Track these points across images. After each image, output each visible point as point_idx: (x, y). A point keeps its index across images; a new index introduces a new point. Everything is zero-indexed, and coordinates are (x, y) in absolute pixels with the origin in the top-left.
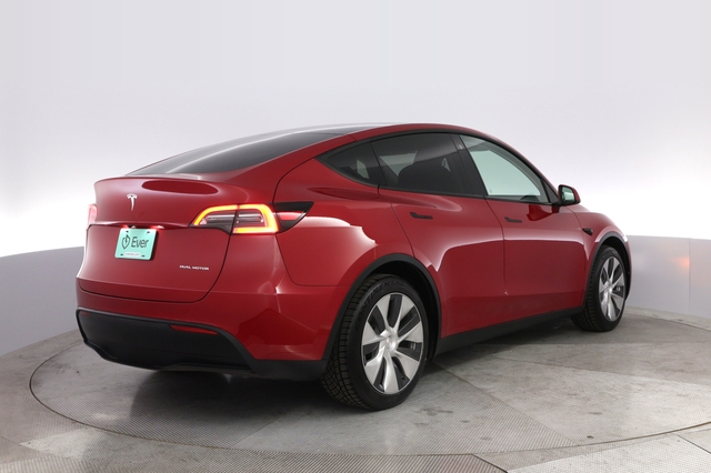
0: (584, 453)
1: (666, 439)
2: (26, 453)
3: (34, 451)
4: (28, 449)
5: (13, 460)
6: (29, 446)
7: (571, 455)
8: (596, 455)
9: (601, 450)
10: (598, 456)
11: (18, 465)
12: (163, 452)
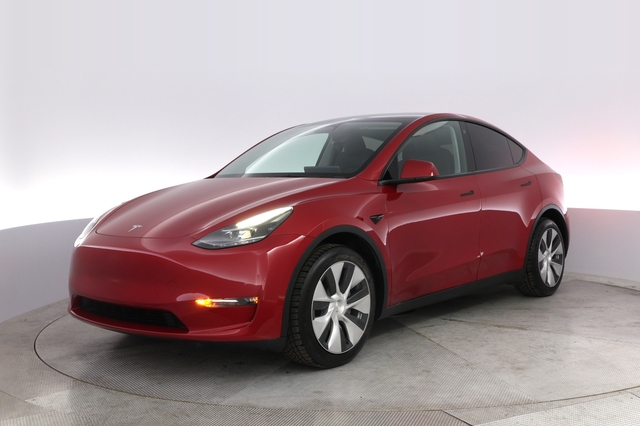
0: (545, 409)
1: (620, 396)
2: (31, 409)
3: (38, 407)
4: (33, 406)
5: (19, 416)
6: (34, 403)
7: (533, 411)
8: (555, 411)
9: (560, 407)
10: (557, 412)
11: (23, 420)
12: (157, 409)
